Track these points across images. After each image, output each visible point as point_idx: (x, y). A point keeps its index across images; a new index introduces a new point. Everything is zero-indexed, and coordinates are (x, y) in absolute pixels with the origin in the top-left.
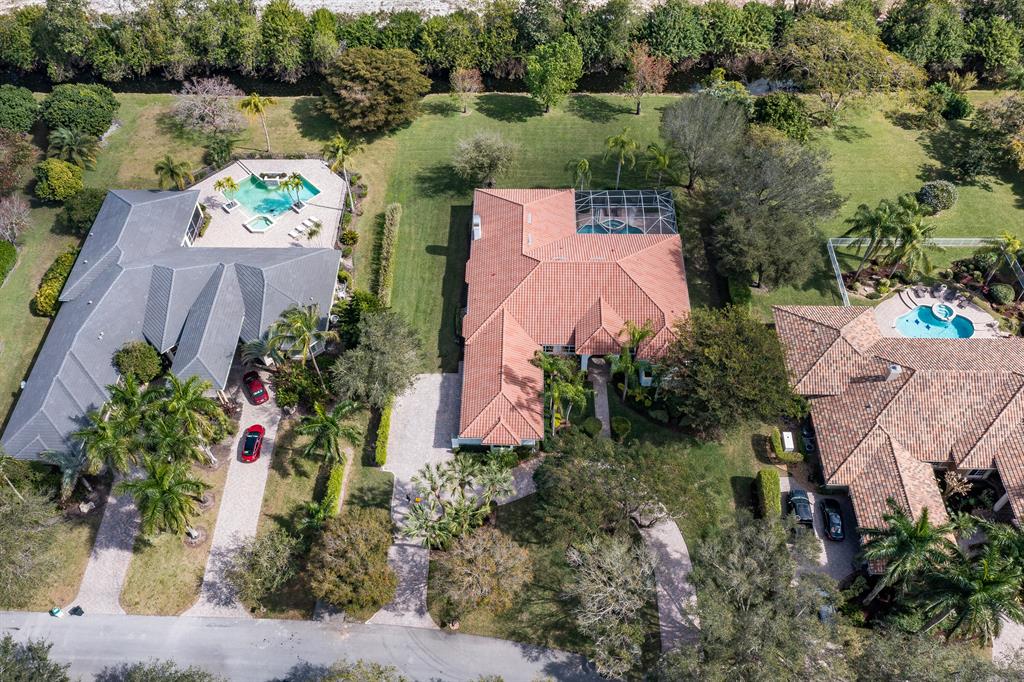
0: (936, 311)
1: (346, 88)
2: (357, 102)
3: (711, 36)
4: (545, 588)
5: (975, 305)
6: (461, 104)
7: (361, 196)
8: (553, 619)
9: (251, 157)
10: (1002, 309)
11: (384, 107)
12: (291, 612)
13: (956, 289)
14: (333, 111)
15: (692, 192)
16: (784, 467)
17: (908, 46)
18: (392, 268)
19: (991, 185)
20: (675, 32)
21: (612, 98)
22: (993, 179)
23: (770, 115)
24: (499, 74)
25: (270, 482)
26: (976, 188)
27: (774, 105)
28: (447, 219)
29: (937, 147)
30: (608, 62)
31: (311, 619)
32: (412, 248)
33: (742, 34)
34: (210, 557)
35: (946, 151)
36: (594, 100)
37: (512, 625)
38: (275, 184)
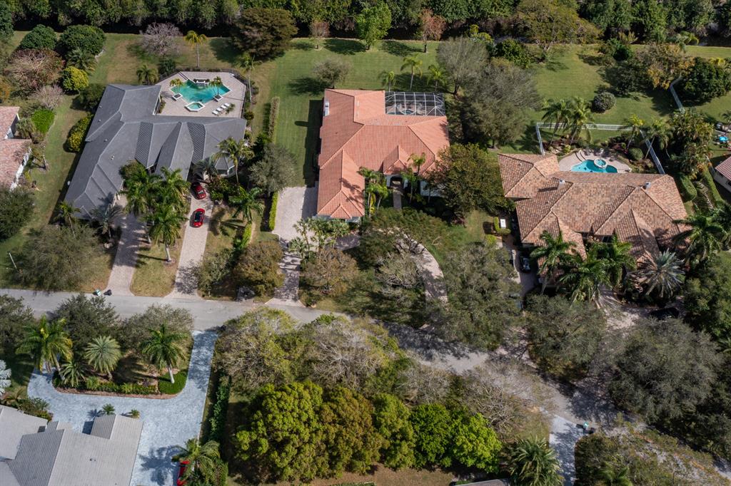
0: (596, 163)
1: (247, 30)
2: (254, 38)
3: (473, 7)
4: (363, 291)
5: (620, 160)
6: (315, 44)
7: (254, 94)
8: (368, 305)
9: (188, 70)
10: (635, 163)
11: (270, 42)
12: (224, 298)
13: (609, 151)
14: (239, 43)
15: (456, 97)
16: (500, 238)
17: (596, 16)
18: (275, 132)
19: (639, 98)
20: (450, 5)
21: (410, 43)
22: (641, 94)
23: (504, 52)
24: (338, 27)
25: (209, 237)
26: (630, 99)
27: (507, 46)
28: (308, 107)
29: (610, 75)
30: (407, 21)
31: (235, 300)
32: (287, 122)
33: (492, 7)
34: (178, 271)
35: (614, 78)
36: (398, 44)
37: (345, 307)
38: (203, 85)
